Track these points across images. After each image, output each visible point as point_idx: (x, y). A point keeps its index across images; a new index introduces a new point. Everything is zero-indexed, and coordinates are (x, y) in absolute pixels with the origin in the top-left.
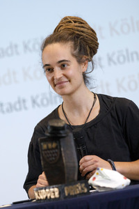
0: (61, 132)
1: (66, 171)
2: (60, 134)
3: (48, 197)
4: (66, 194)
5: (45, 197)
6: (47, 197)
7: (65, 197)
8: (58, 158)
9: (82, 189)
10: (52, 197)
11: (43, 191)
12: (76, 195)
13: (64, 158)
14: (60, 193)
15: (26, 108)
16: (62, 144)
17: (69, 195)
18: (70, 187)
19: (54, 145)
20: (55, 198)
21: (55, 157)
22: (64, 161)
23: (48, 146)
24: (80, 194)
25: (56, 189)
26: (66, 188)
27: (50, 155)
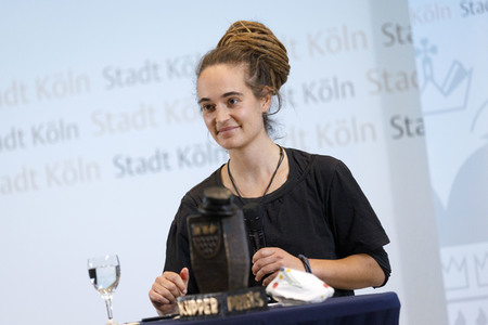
0: (225, 207)
1: (230, 270)
2: (223, 210)
3: (200, 313)
4: (230, 309)
5: (194, 311)
6: (197, 312)
7: (228, 314)
8: (217, 249)
9: (256, 301)
10: (207, 312)
11: (193, 301)
12: (245, 311)
13: (227, 251)
14: (219, 307)
15: (168, 168)
16: (225, 227)
17: (234, 309)
18: (237, 297)
19: (212, 229)
20: (212, 314)
21: (213, 248)
22: (228, 255)
23: (201, 230)
24: (252, 309)
25: (213, 300)
26: (229, 299)
27: (205, 245)
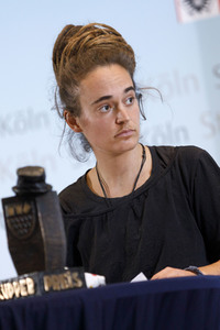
0: (38, 185)
2: (36, 188)
3: (17, 295)
4: (46, 288)
5: (11, 296)
6: (14, 295)
7: (45, 293)
8: (32, 229)
9: (74, 281)
10: (24, 294)
11: (9, 285)
12: (66, 290)
13: (42, 230)
14: (35, 287)
17: (51, 289)
18: (54, 277)
19: (26, 208)
20: (28, 295)
22: (43, 234)
23: (15, 211)
24: (70, 289)
25: (29, 281)
27: (20, 225)
